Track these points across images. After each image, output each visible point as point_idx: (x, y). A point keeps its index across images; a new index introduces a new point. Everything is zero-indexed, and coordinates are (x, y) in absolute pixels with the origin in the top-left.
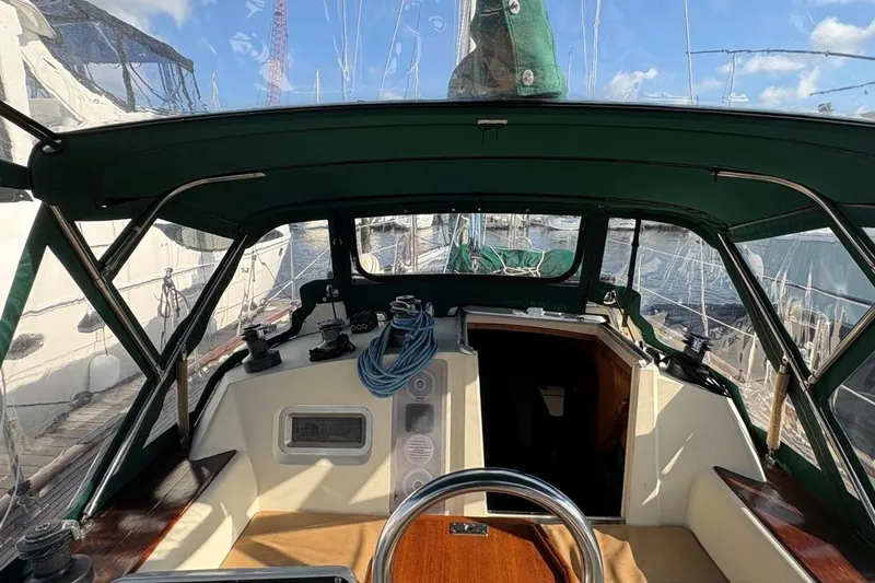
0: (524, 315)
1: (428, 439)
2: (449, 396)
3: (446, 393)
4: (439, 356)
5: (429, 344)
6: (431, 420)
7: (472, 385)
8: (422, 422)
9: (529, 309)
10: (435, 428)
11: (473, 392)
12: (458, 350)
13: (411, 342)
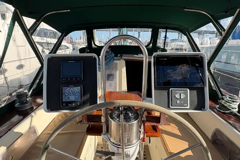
0: (137, 56)
1: (113, 82)
2: (118, 71)
3: (117, 71)
4: (115, 61)
5: (113, 59)
6: (113, 77)
7: (124, 68)
8: (111, 77)
9: (139, 55)
10: (115, 79)
11: (124, 70)
12: (120, 60)
13: (108, 58)
